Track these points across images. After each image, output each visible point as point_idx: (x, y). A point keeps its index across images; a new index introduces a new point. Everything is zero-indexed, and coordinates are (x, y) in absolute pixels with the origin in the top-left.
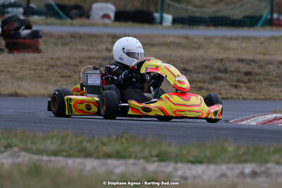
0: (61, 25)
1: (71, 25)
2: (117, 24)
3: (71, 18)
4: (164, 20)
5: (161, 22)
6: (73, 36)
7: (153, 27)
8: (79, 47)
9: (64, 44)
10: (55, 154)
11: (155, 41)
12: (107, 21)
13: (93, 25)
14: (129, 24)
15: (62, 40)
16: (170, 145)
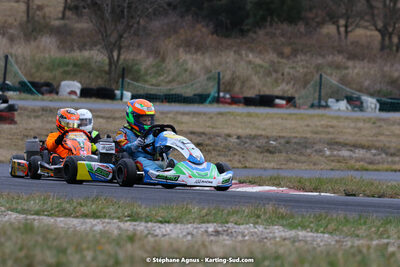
0: (34, 100)
1: (43, 100)
2: (83, 99)
3: (42, 94)
4: (124, 97)
5: (121, 99)
6: (44, 109)
7: (115, 102)
8: (50, 119)
9: (36, 117)
10: (37, 213)
11: (117, 115)
12: (74, 97)
13: (61, 100)
14: (93, 99)
15: (34, 113)
16: (140, 206)
